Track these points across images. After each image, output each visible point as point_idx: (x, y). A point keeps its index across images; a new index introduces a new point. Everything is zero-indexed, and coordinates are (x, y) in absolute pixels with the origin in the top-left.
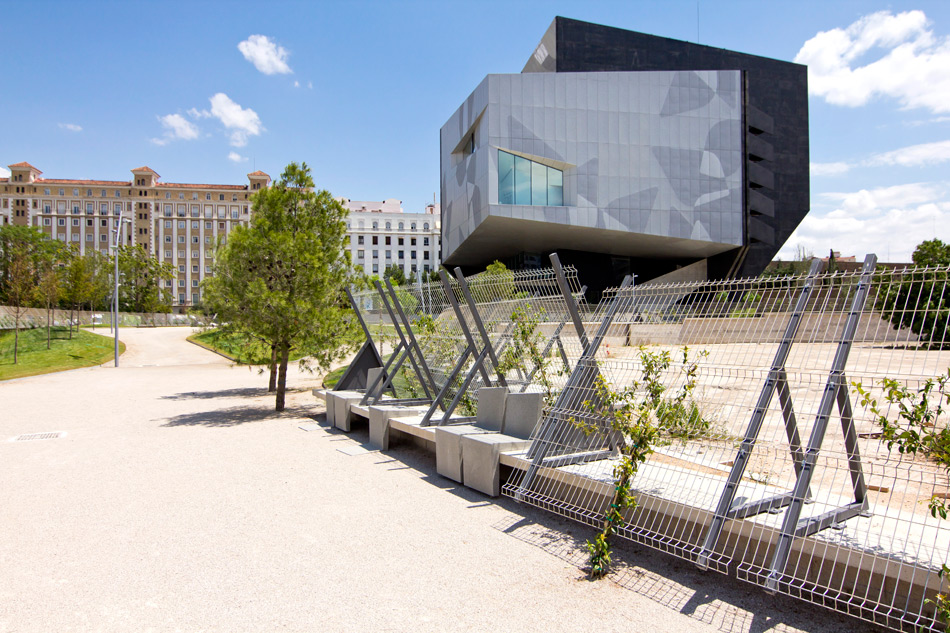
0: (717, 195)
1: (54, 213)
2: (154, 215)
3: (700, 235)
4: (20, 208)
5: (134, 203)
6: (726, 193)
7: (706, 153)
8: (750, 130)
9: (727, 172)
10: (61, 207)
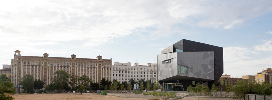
0: (210, 72)
1: (53, 65)
2: (76, 66)
3: (208, 78)
4: (46, 64)
5: (71, 63)
6: (212, 71)
7: (209, 65)
8: (215, 60)
9: (212, 68)
10: (55, 64)
